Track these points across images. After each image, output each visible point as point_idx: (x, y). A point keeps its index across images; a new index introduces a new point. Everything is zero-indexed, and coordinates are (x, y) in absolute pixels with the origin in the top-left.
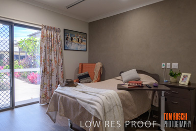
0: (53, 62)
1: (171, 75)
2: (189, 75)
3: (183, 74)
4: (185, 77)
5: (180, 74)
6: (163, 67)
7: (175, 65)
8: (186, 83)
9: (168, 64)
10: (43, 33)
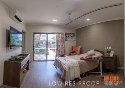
0: (60, 46)
1: (107, 52)
2: (113, 52)
3: (111, 52)
4: (112, 53)
5: (110, 52)
6: (105, 48)
7: (110, 48)
8: (112, 56)
9: (107, 47)
10: (57, 35)
